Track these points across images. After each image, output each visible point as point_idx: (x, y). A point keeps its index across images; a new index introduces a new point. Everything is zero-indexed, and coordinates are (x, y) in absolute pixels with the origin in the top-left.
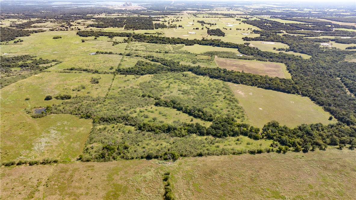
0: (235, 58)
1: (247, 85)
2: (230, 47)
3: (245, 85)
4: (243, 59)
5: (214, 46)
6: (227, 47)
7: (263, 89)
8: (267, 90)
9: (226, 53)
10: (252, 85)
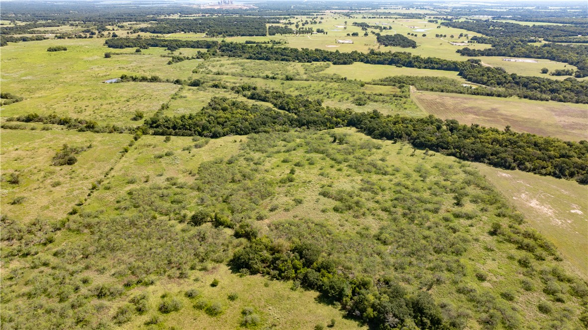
0: (461, 93)
1: (541, 174)
2: (438, 69)
3: (531, 174)
4: (482, 94)
5: (399, 65)
6: (430, 68)
9: (433, 79)
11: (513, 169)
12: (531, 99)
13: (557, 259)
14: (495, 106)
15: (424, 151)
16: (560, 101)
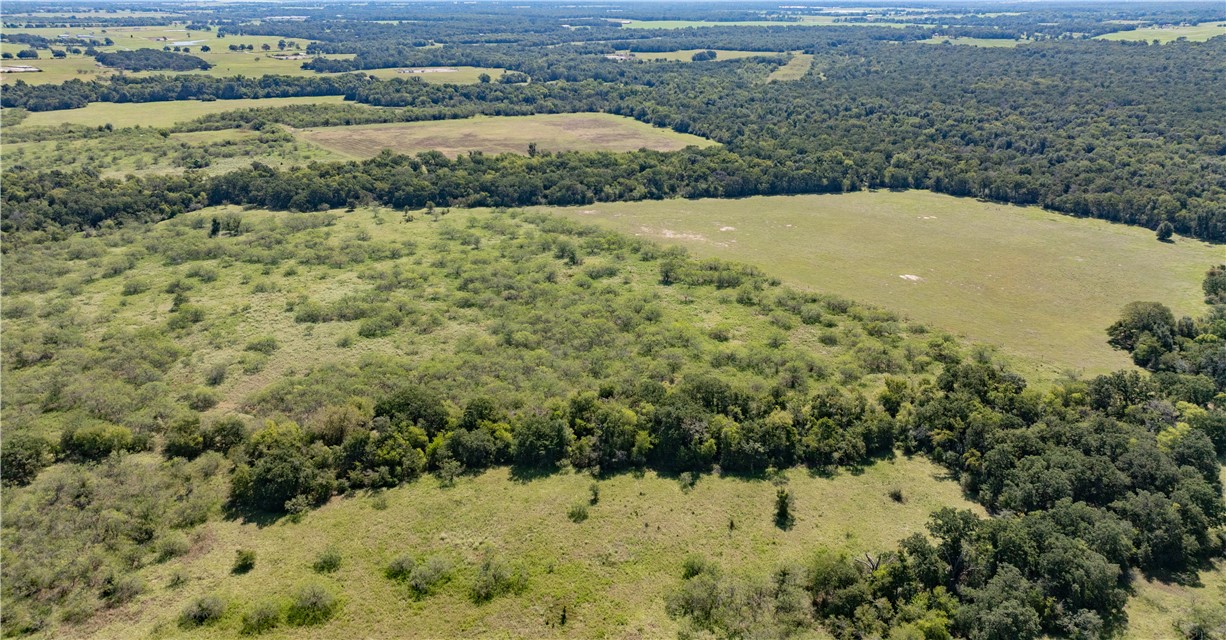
0: (385, 121)
1: (634, 200)
3: (620, 204)
6: (279, 96)
7: (719, 199)
8: (743, 200)
9: (310, 109)
10: (652, 196)
11: (590, 202)
12: (507, 115)
13: (774, 284)
14: (467, 131)
15: (425, 210)
16: (551, 112)
